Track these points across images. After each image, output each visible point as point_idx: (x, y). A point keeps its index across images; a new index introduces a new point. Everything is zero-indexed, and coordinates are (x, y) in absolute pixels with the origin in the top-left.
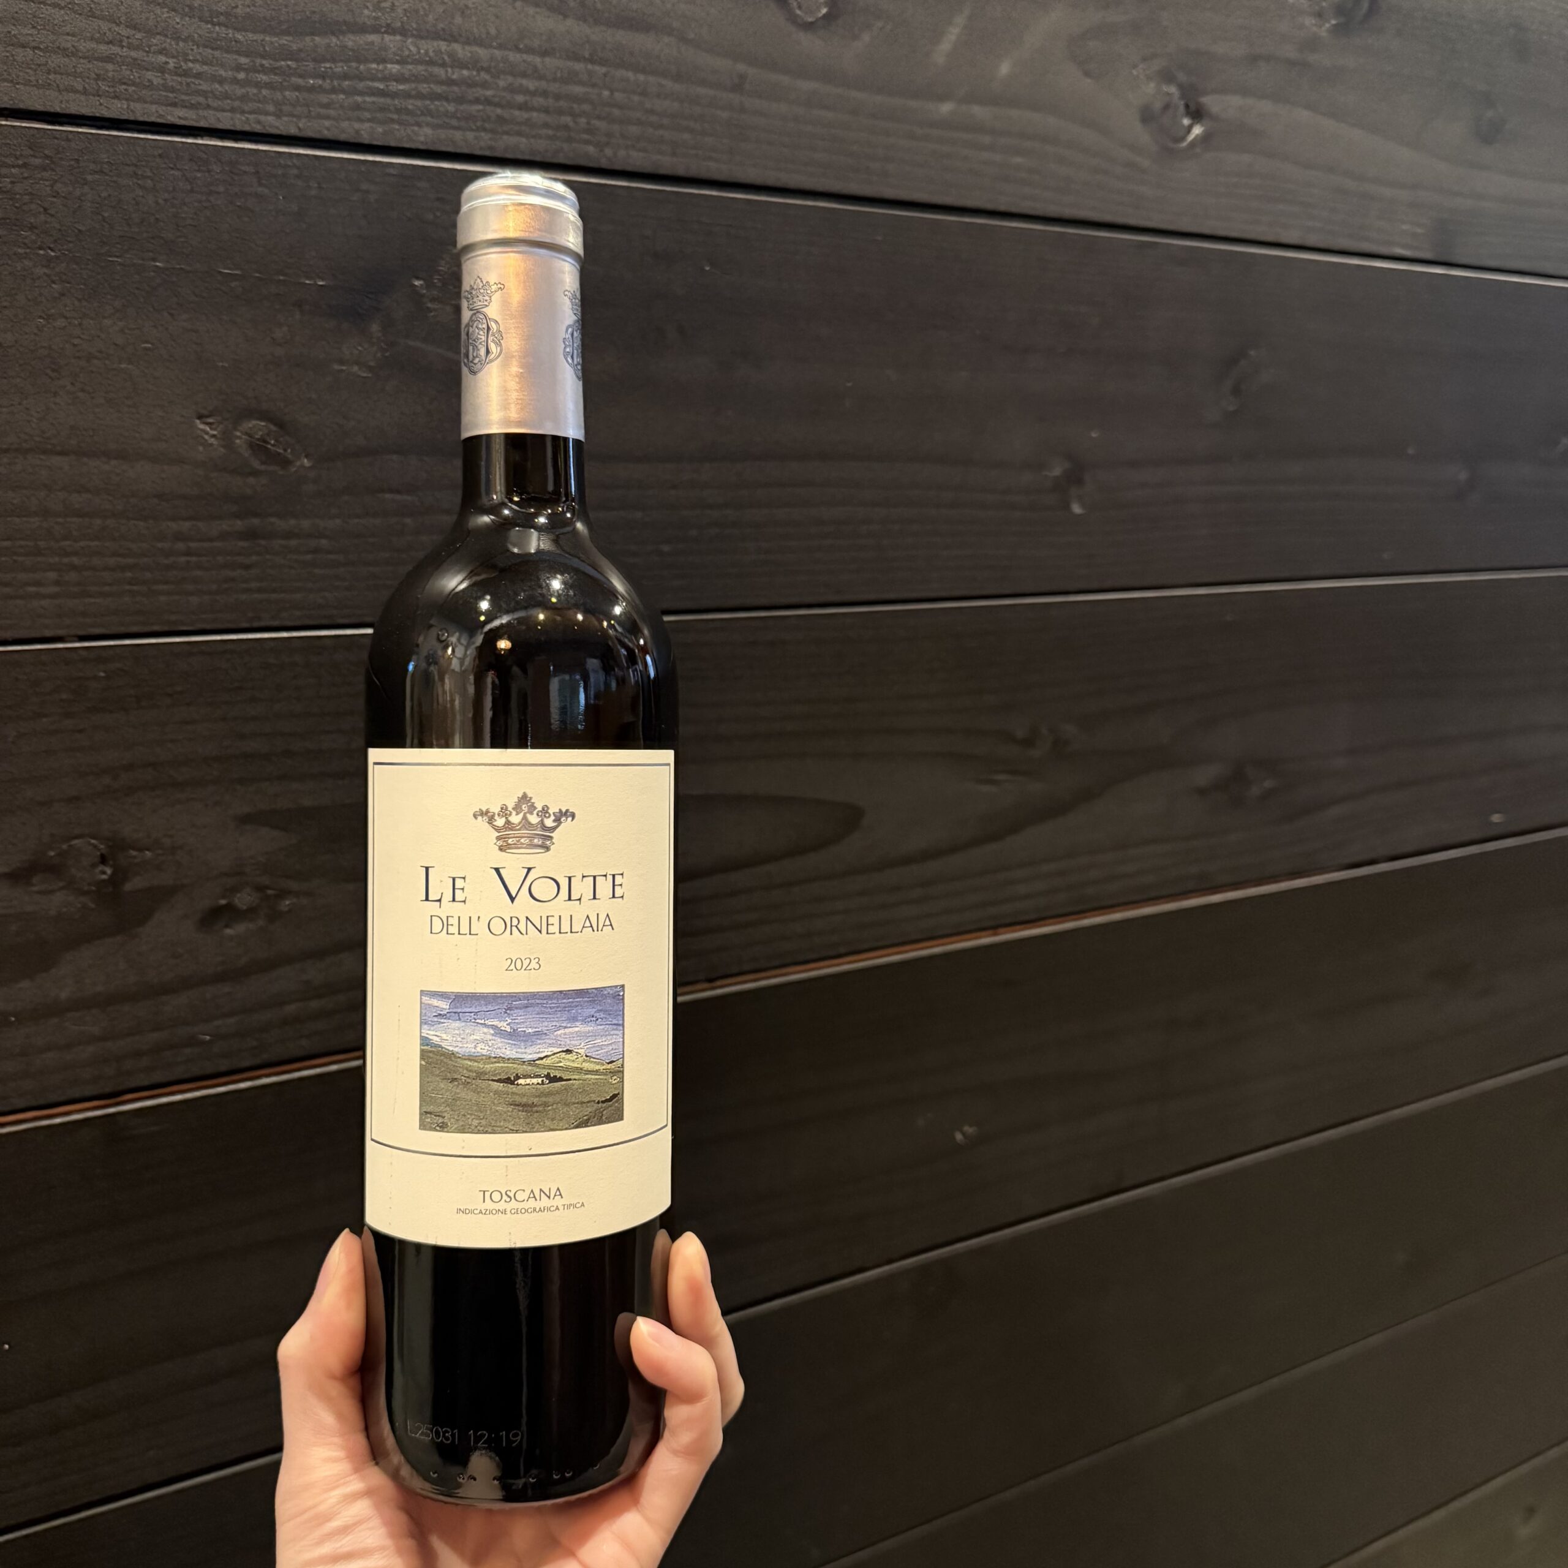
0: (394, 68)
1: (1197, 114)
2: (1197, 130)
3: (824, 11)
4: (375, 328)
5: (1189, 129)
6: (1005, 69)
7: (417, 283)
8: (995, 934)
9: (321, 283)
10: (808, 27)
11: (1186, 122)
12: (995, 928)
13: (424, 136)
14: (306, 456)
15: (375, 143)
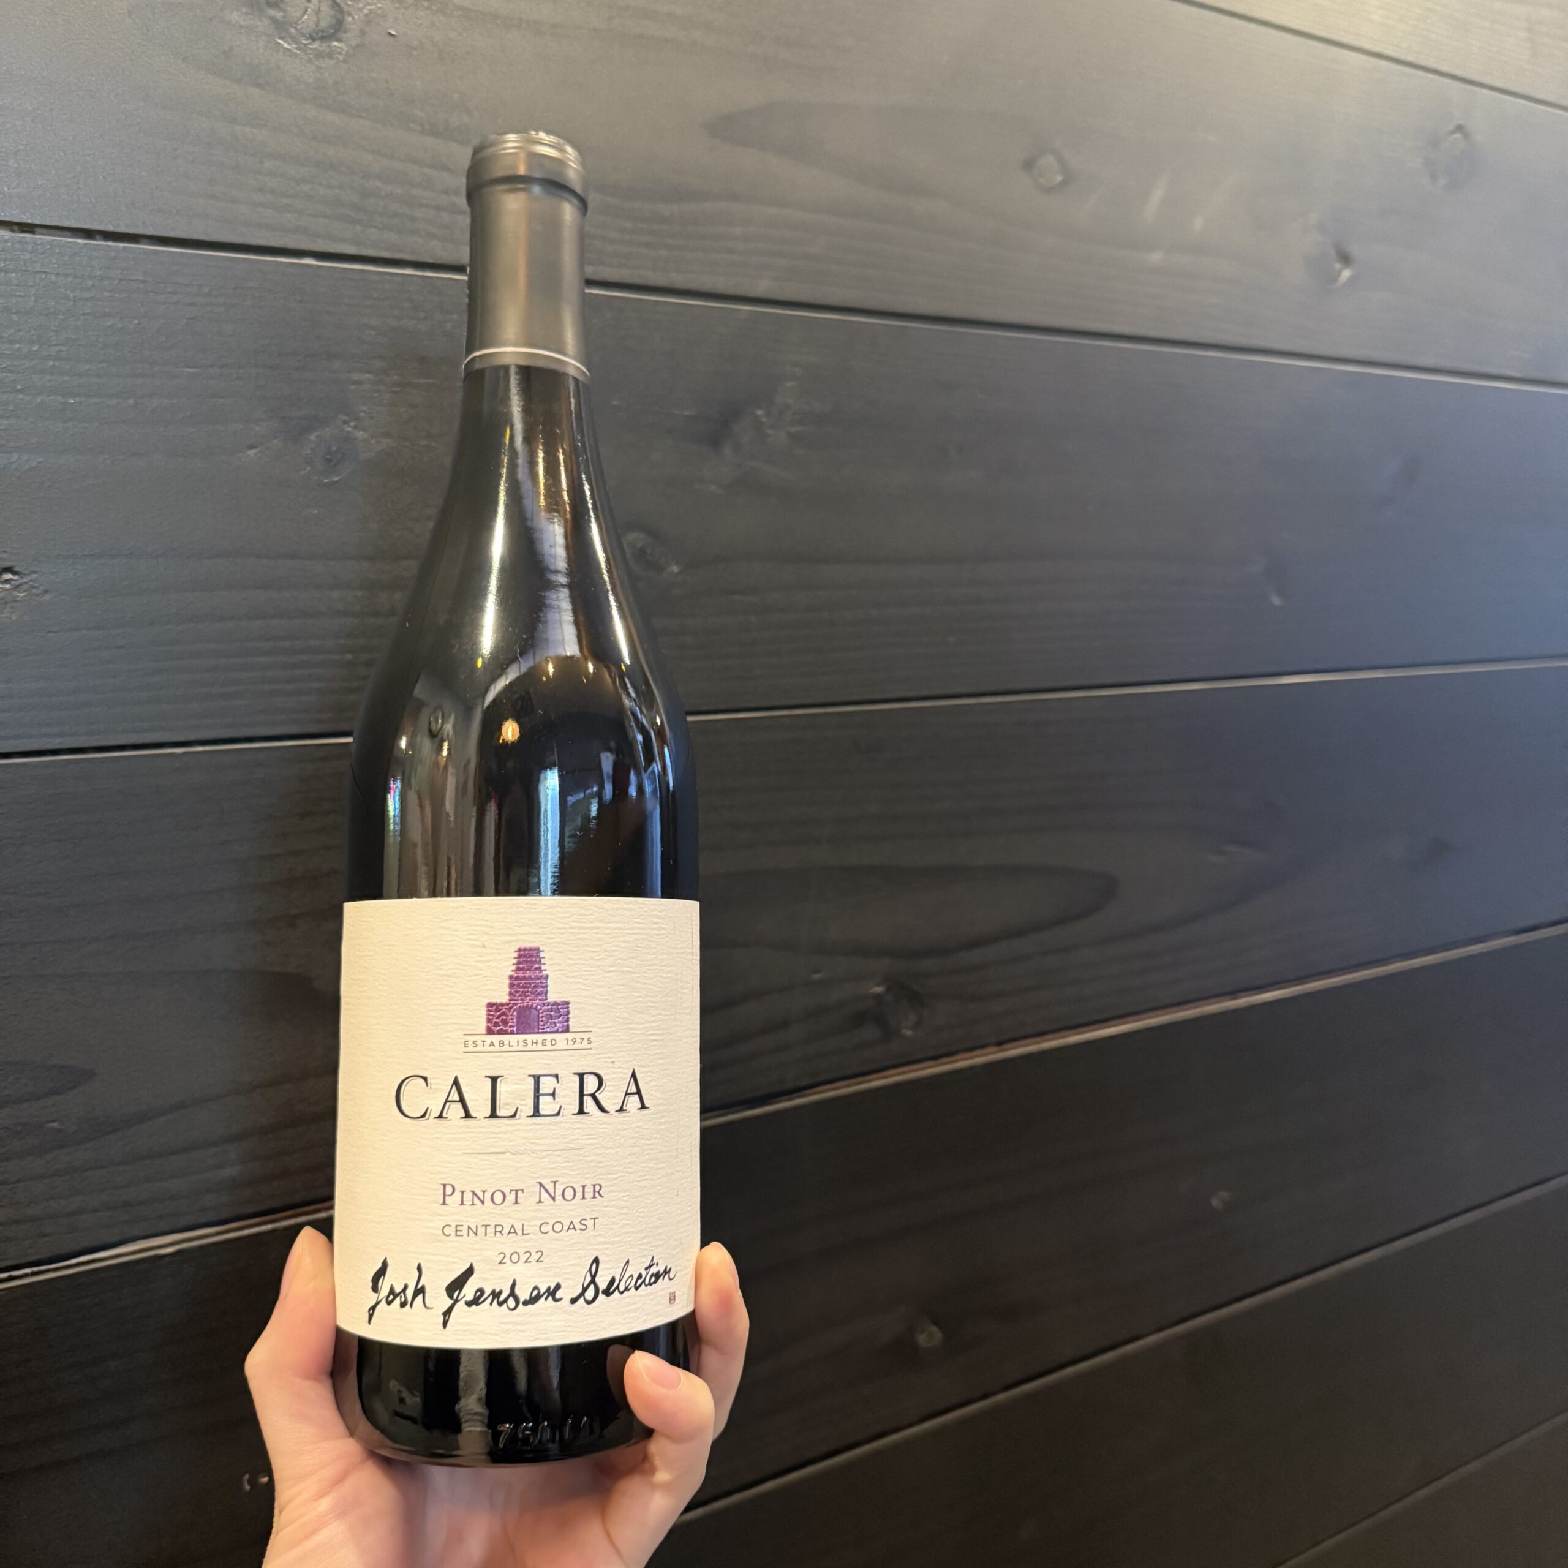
0: (738, 230)
1: (1345, 259)
2: (1346, 274)
3: (1059, 178)
4: (727, 451)
5: (1340, 272)
6: (1198, 223)
7: (760, 412)
8: (1232, 999)
9: (686, 413)
10: (1049, 190)
11: (1338, 266)
12: (1234, 994)
13: (762, 287)
14: (676, 563)
15: (727, 293)
